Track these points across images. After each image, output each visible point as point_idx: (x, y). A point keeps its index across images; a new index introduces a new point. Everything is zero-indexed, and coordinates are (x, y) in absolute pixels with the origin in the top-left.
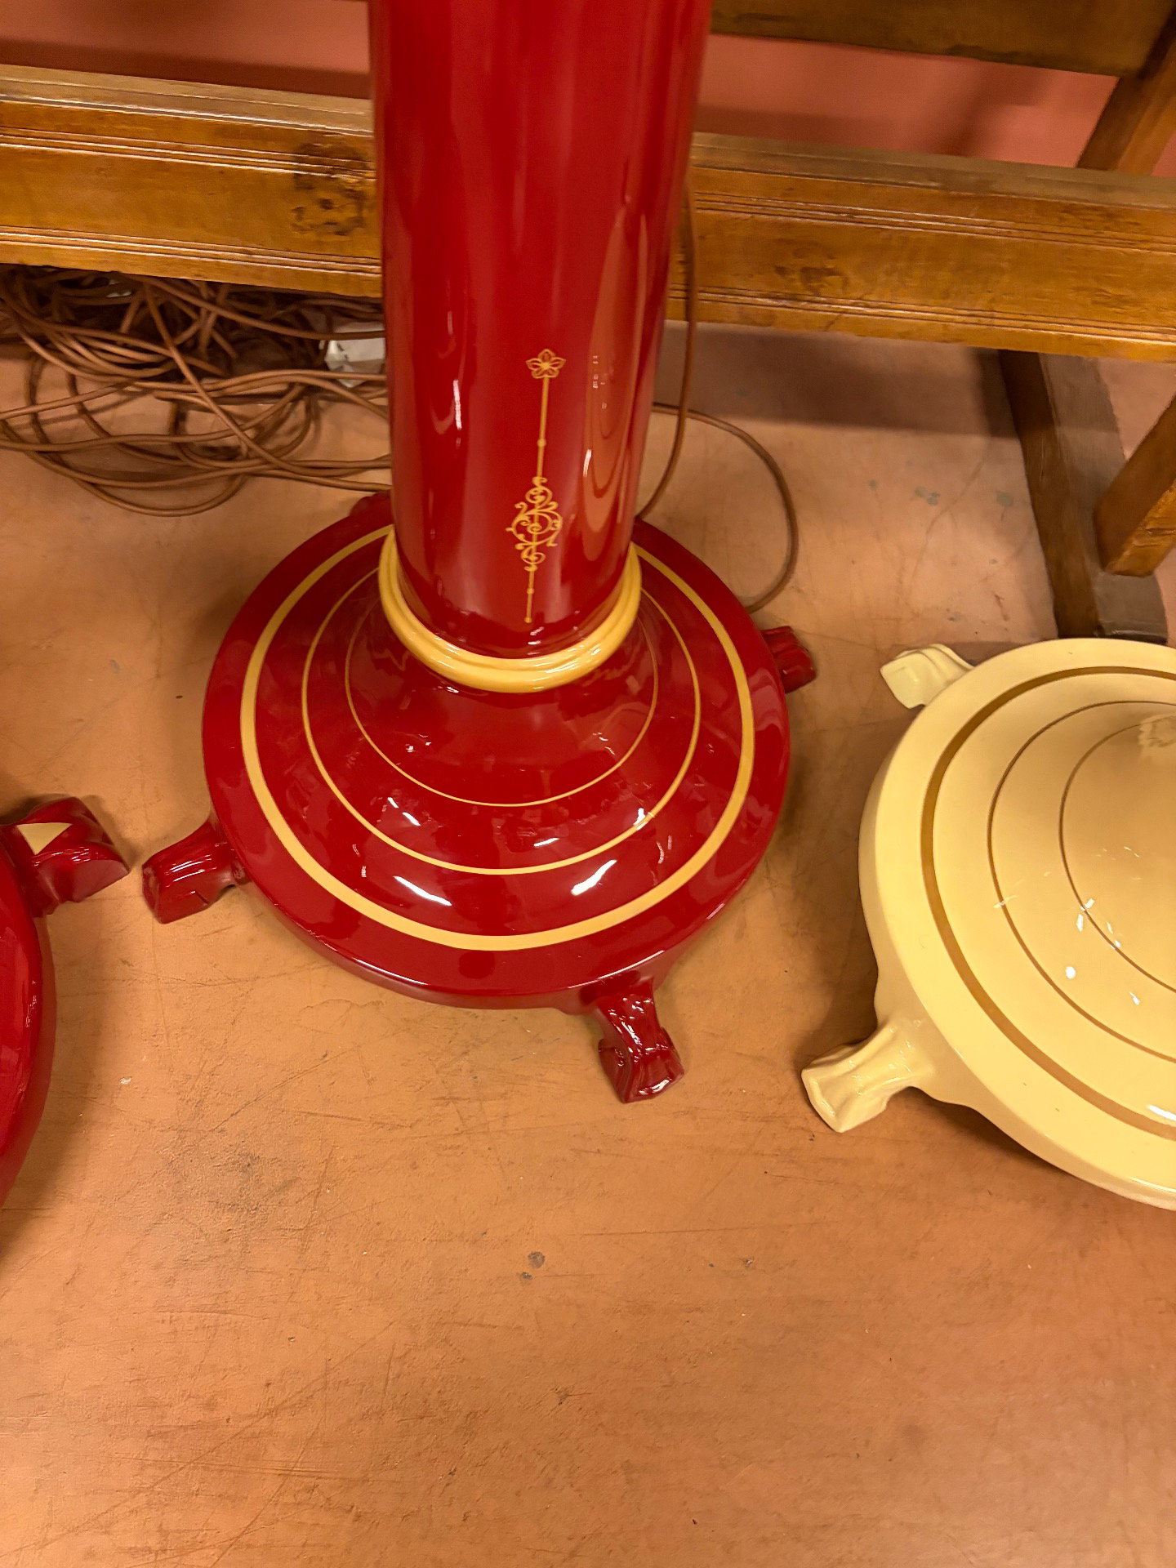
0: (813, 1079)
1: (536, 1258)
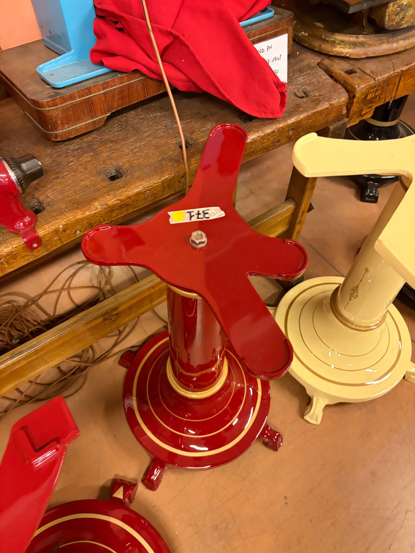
0: (307, 418)
1: (285, 498)
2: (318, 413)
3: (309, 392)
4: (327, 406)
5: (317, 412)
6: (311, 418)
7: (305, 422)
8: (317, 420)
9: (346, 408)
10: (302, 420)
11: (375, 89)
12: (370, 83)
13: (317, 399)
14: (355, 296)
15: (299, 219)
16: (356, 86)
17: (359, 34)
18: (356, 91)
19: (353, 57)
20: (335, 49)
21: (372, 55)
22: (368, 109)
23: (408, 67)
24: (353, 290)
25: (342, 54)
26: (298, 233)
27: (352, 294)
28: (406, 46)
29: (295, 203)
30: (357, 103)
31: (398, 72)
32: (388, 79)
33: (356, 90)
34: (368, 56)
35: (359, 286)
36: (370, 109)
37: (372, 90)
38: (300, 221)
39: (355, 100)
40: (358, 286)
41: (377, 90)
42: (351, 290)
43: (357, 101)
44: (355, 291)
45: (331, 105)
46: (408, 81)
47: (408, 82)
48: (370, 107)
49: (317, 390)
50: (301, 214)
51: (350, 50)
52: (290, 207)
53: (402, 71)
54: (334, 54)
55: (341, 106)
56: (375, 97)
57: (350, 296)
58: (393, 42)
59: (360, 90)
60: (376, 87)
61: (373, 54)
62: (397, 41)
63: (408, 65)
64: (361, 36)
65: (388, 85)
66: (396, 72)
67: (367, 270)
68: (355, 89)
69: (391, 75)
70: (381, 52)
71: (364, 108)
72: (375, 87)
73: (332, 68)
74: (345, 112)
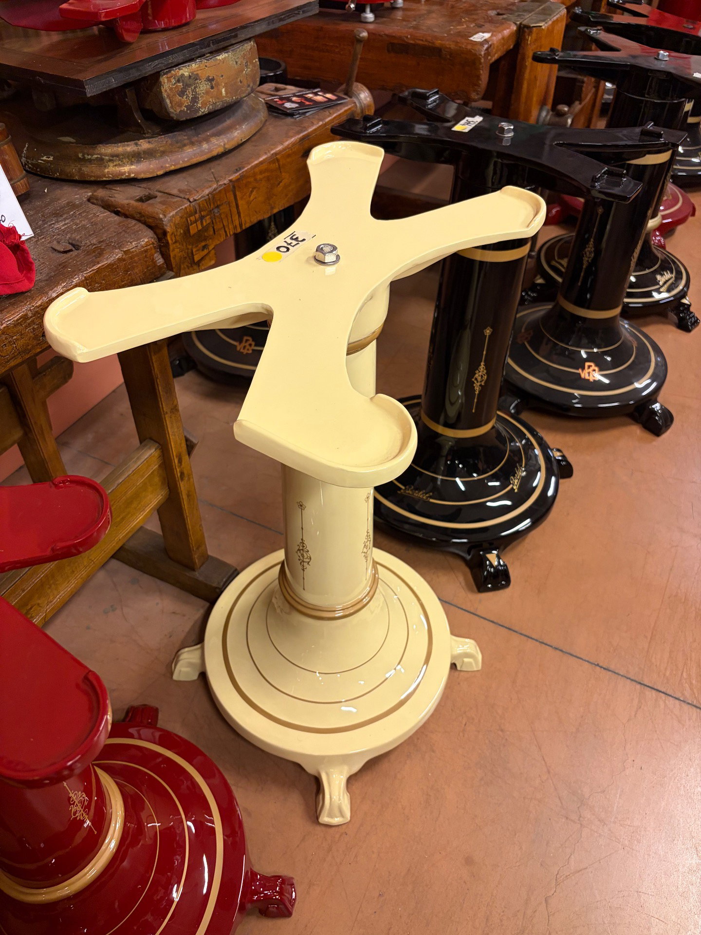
0: (325, 819)
2: (340, 800)
3: (310, 769)
4: (351, 780)
5: (335, 798)
6: (330, 815)
7: (323, 828)
8: (342, 815)
9: (385, 765)
10: (318, 828)
11: (197, 216)
12: (183, 207)
13: (327, 774)
14: (308, 560)
15: (178, 470)
16: (161, 216)
17: (139, 140)
18: (164, 223)
19: (142, 176)
20: (106, 170)
21: (173, 168)
22: (203, 250)
23: (238, 174)
24: (299, 550)
25: (122, 175)
26: (188, 496)
27: (302, 558)
28: (224, 145)
29: (157, 445)
30: (176, 242)
31: (225, 184)
32: (214, 198)
33: (163, 221)
34: (168, 170)
35: (304, 539)
36: (206, 251)
37: (193, 218)
38: (182, 474)
39: (169, 238)
40: (302, 540)
41: (202, 218)
42: (297, 552)
43: (174, 241)
44: (302, 550)
45: (125, 252)
46: (250, 197)
47: (252, 198)
48: (204, 247)
49: (322, 759)
50: (176, 461)
51: (133, 167)
52: (151, 453)
53: (231, 181)
54: (110, 179)
55: (146, 251)
56: (205, 229)
57: (301, 563)
58: (200, 142)
59: (171, 220)
60: (198, 212)
61: (174, 165)
62: (207, 140)
63: (237, 171)
64: (141, 141)
65: (218, 207)
66: (221, 185)
67: (301, 506)
68: (161, 219)
69: (215, 190)
70: (186, 159)
71: (194, 250)
72: (196, 213)
73: (113, 199)
74: (160, 261)
